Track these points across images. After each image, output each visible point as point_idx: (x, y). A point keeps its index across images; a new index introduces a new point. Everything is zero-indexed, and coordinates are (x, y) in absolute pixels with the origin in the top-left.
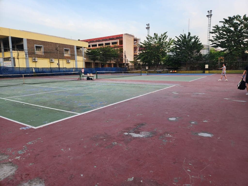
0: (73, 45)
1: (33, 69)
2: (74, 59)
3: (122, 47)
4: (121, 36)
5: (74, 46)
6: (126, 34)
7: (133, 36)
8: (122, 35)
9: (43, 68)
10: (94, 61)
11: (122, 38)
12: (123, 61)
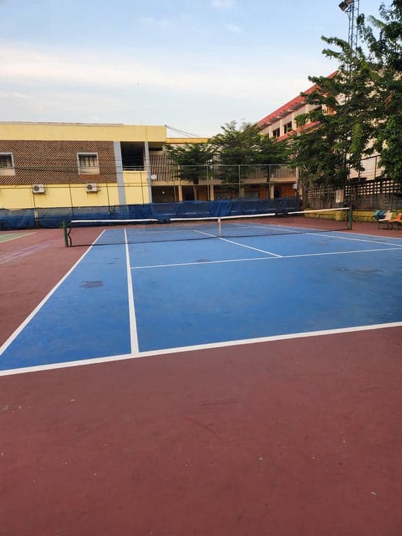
2: (115, 181)
5: (112, 143)
10: (196, 181)
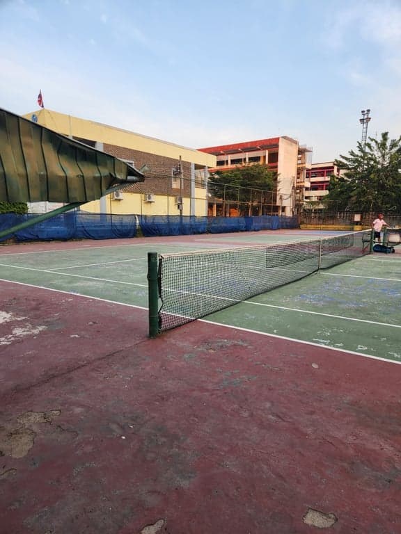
0: (189, 161)
1: (136, 218)
3: (276, 167)
4: (275, 143)
5: (190, 163)
6: (285, 138)
7: (296, 143)
8: (278, 139)
9: (154, 217)
11: (277, 146)
12: (276, 202)
